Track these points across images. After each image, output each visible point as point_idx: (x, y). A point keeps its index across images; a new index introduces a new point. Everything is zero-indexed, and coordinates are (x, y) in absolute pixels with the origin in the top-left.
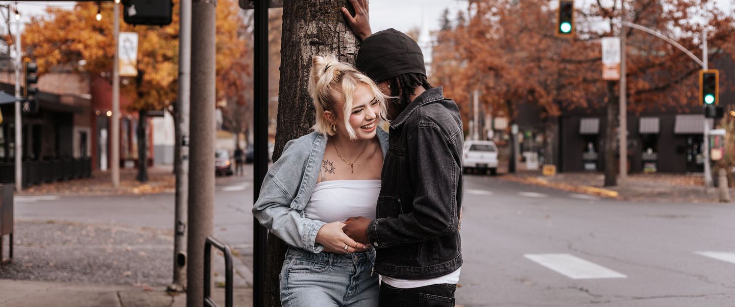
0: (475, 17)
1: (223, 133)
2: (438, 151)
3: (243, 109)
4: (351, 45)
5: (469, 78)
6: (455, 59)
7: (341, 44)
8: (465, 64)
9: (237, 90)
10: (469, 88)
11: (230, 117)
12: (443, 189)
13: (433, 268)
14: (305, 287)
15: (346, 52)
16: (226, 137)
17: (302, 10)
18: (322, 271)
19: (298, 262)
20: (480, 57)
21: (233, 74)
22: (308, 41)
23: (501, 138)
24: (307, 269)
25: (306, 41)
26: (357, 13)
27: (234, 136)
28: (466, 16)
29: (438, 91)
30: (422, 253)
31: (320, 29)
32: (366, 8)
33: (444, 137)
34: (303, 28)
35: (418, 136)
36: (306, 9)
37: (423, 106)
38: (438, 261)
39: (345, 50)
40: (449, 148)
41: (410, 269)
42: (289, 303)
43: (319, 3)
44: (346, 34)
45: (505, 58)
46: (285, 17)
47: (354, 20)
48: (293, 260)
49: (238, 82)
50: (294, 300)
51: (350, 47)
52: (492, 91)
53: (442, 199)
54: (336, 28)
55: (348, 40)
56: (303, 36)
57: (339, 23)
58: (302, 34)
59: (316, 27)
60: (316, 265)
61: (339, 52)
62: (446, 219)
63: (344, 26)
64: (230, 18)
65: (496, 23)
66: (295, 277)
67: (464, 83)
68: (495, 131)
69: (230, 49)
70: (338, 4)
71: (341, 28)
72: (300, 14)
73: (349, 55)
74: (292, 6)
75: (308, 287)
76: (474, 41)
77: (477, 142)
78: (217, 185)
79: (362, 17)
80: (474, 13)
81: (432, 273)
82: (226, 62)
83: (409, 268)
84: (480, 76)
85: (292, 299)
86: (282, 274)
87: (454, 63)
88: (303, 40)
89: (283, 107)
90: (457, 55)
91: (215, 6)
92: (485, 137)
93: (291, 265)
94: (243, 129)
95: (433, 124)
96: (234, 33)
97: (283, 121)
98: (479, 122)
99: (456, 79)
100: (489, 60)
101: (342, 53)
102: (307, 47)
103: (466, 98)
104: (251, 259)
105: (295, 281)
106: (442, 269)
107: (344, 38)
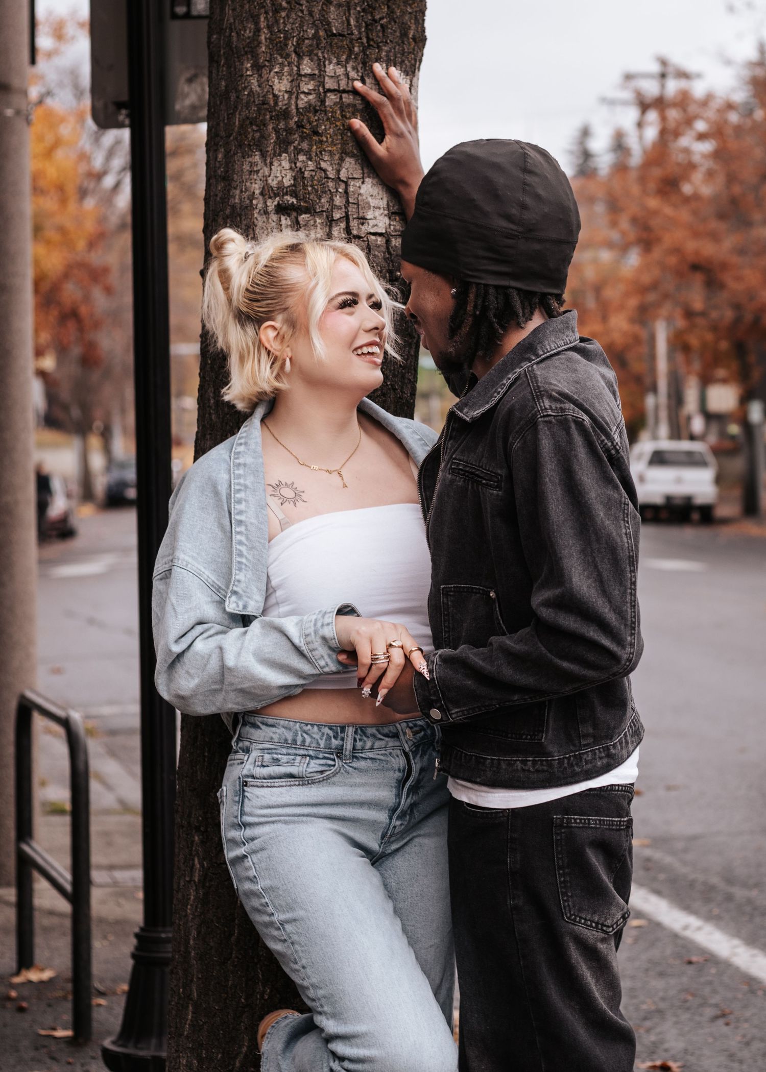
0: (655, 145)
1: (50, 436)
2: (587, 476)
3: (95, 376)
4: (377, 213)
5: (643, 290)
6: (610, 245)
7: (352, 210)
8: (634, 259)
9: (81, 329)
10: (644, 315)
11: (65, 394)
12: (605, 567)
13: (581, 759)
14: (286, 822)
15: (365, 229)
16: (55, 446)
17: (255, 128)
18: (328, 778)
19: (267, 757)
20: (669, 239)
21: (71, 292)
22: (272, 204)
23: (723, 434)
24: (291, 776)
25: (265, 203)
26: (387, 131)
27: (76, 442)
28: (633, 142)
29: (567, 323)
30: (551, 723)
31: (299, 175)
32: (410, 120)
33: (599, 440)
34: (258, 172)
35: (539, 440)
36: (264, 125)
37: (538, 363)
38: (590, 740)
39: (363, 224)
40: (612, 465)
41: (524, 762)
42: (248, 863)
43: (297, 109)
44: (364, 186)
45: (729, 242)
46: (211, 145)
47: (380, 149)
48: (255, 754)
49: (83, 310)
50: (259, 855)
51: (375, 218)
52: (700, 321)
53: (605, 592)
54: (338, 171)
55: (370, 199)
56: (257, 192)
57: (348, 159)
58: (256, 188)
59: (291, 168)
60: (312, 762)
61: (348, 230)
62: (620, 642)
63: (358, 167)
64: (60, 154)
65: (704, 156)
66: (259, 796)
67: (633, 302)
68: (710, 417)
69: (62, 230)
70: (342, 111)
71: (351, 171)
72: (250, 136)
73: (373, 238)
74: (231, 116)
75: (294, 822)
76: (653, 203)
77: (666, 445)
78: (43, 562)
79: (402, 141)
80: (651, 133)
81: (577, 769)
82: (54, 262)
83: (522, 762)
84: (669, 285)
85: (255, 852)
86: (227, 789)
87: (606, 256)
88: (258, 203)
89: (212, 368)
90: (615, 236)
91: (29, 122)
92: (684, 433)
93: (248, 767)
94: (98, 424)
95: (573, 410)
96: (71, 189)
97: (212, 401)
98: (669, 396)
99: (612, 293)
100: (691, 246)
101: (355, 232)
102: (268, 218)
103: (637, 340)
104: (135, 742)
105: (262, 807)
106: (601, 758)
107: (360, 194)
